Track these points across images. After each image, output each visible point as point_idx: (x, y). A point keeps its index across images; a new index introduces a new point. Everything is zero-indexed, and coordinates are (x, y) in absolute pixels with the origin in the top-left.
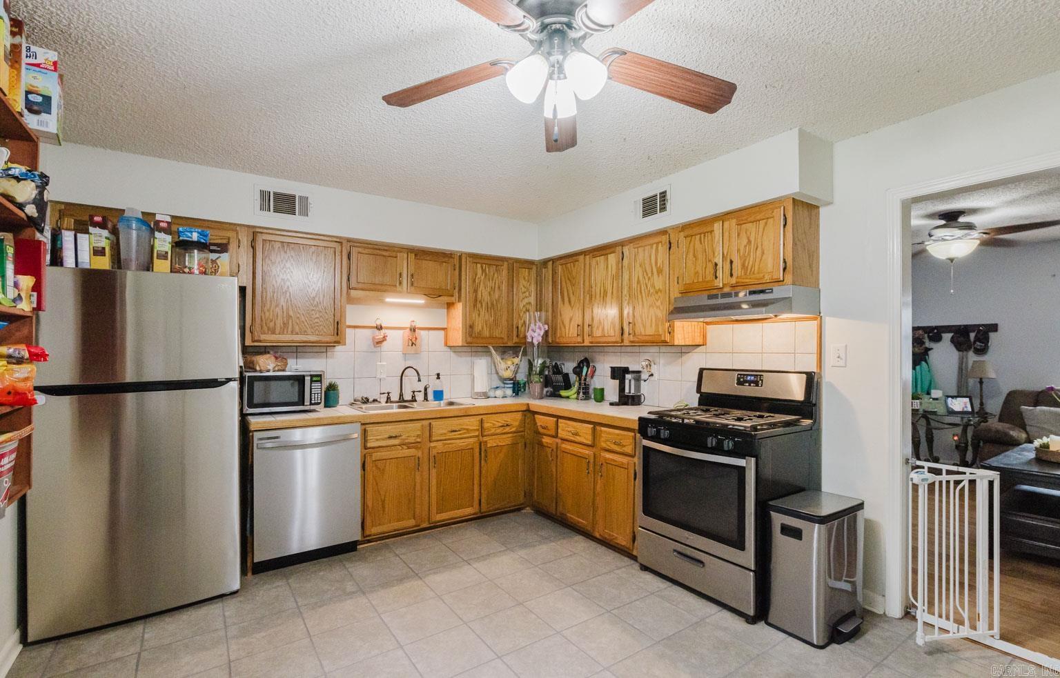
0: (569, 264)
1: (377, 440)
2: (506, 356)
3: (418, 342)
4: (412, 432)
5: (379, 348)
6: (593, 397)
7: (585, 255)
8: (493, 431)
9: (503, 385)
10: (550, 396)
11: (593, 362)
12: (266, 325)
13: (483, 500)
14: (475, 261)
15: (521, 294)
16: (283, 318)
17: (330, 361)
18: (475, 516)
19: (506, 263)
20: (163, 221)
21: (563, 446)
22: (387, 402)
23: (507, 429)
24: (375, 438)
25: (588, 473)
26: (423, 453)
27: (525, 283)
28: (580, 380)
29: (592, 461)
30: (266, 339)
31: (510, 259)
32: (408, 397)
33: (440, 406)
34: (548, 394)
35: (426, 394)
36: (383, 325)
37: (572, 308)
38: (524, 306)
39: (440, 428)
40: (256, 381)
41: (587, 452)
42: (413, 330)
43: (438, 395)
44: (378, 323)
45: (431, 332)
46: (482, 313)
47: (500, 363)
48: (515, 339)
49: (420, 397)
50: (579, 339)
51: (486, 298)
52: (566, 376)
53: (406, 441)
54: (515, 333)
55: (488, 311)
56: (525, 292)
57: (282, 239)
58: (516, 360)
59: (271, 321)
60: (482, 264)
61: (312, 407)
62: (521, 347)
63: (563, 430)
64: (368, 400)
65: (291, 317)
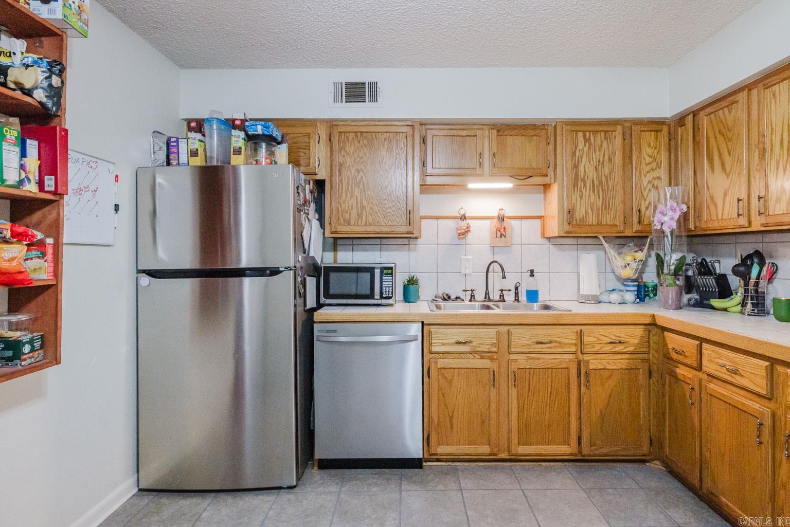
0: (721, 112)
1: (443, 344)
2: (625, 250)
3: (508, 233)
4: (485, 338)
5: (464, 240)
6: (772, 312)
7: (749, 90)
8: (597, 348)
9: (622, 288)
10: (694, 306)
11: (771, 257)
12: (342, 216)
13: (584, 440)
14: (574, 129)
15: (644, 166)
16: (357, 208)
17: (412, 254)
18: (573, 458)
19: (619, 128)
20: (237, 119)
21: (711, 386)
22: (470, 301)
23: (620, 348)
24: (440, 341)
25: (761, 443)
26: (499, 367)
27: (649, 151)
28: (747, 284)
29: (768, 422)
30: (342, 230)
31: (626, 120)
32: (495, 296)
33: (532, 309)
34: (692, 302)
35: (517, 294)
36: (467, 215)
37: (728, 176)
38: (649, 182)
39: (522, 338)
40: (332, 271)
41: (757, 406)
42: (502, 219)
43: (533, 296)
44: (462, 212)
45: (524, 221)
46: (586, 194)
47: (616, 259)
48: (636, 227)
49: (510, 297)
50: (743, 221)
51: (591, 173)
52: (722, 280)
53: (478, 349)
54: (635, 219)
55: (594, 191)
56: (650, 163)
57: (356, 129)
58: (640, 255)
59: (347, 212)
60: (583, 132)
61: (384, 302)
62: (647, 237)
63: (710, 361)
64: (449, 298)
65: (365, 207)
